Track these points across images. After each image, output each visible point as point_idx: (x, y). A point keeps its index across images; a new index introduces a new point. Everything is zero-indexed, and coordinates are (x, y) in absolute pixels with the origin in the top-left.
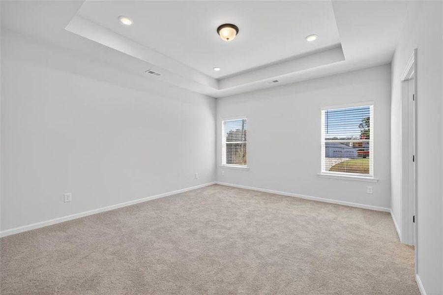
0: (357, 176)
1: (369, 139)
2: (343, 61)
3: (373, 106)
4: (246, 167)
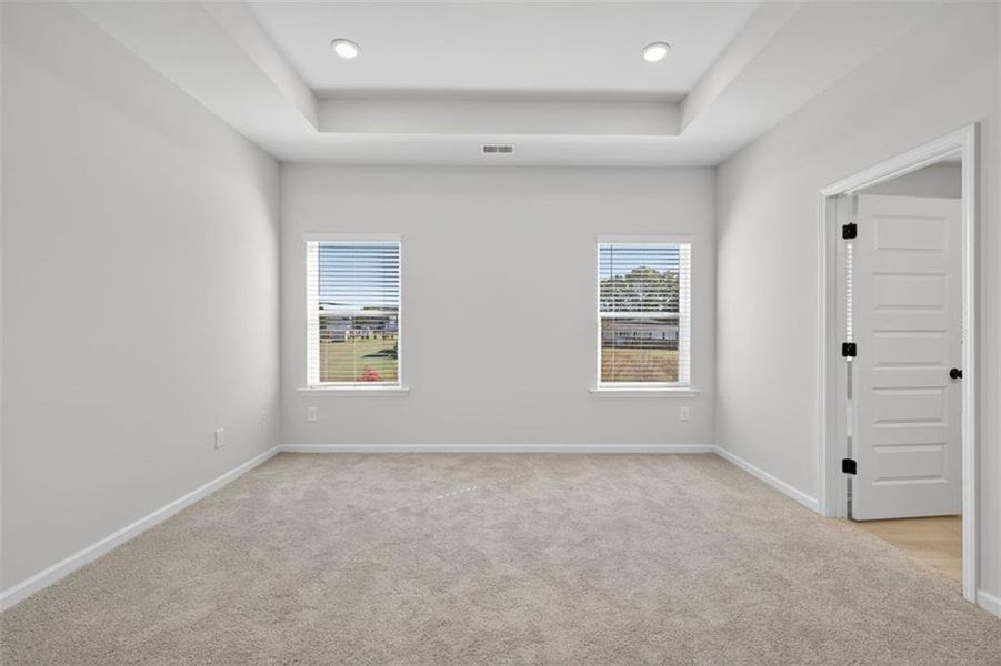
0: (662, 387)
1: (677, 311)
2: (674, 138)
3: (689, 246)
4: (399, 388)
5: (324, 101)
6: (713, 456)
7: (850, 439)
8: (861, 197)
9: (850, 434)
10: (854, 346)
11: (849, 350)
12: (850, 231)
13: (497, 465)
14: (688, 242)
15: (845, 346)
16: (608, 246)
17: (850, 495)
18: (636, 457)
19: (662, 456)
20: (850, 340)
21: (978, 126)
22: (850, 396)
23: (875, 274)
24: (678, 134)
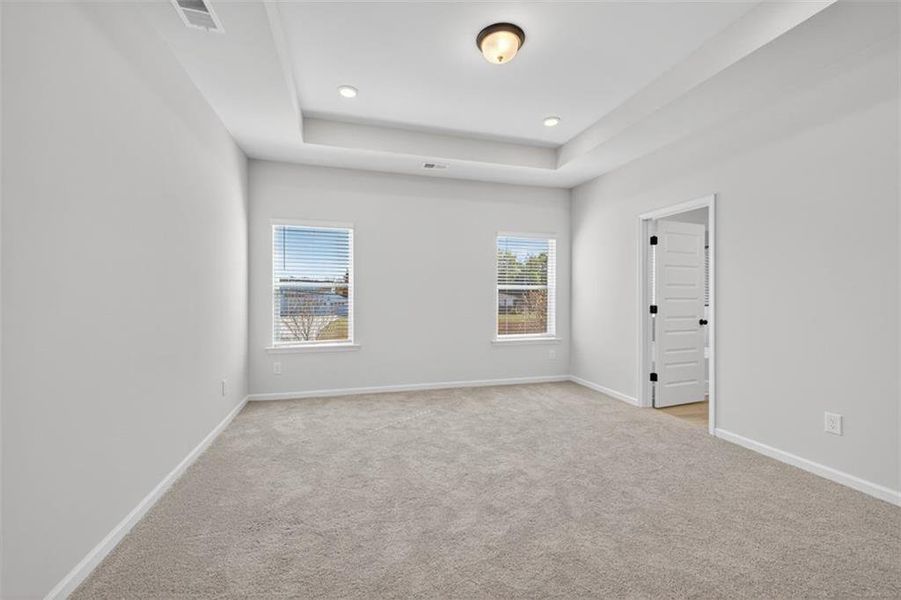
0: (537, 337)
1: (546, 284)
2: (553, 171)
3: (554, 241)
4: (351, 344)
5: (309, 120)
6: (569, 383)
7: (654, 363)
8: (660, 222)
9: (654, 359)
10: (656, 307)
11: (654, 309)
12: (654, 241)
13: (434, 397)
14: (552, 238)
15: (652, 307)
16: (504, 238)
17: (654, 396)
18: (525, 386)
19: (541, 384)
20: (654, 304)
21: (716, 196)
22: (654, 340)
23: (666, 266)
24: (556, 168)
